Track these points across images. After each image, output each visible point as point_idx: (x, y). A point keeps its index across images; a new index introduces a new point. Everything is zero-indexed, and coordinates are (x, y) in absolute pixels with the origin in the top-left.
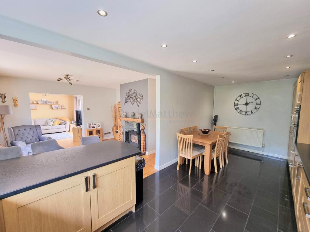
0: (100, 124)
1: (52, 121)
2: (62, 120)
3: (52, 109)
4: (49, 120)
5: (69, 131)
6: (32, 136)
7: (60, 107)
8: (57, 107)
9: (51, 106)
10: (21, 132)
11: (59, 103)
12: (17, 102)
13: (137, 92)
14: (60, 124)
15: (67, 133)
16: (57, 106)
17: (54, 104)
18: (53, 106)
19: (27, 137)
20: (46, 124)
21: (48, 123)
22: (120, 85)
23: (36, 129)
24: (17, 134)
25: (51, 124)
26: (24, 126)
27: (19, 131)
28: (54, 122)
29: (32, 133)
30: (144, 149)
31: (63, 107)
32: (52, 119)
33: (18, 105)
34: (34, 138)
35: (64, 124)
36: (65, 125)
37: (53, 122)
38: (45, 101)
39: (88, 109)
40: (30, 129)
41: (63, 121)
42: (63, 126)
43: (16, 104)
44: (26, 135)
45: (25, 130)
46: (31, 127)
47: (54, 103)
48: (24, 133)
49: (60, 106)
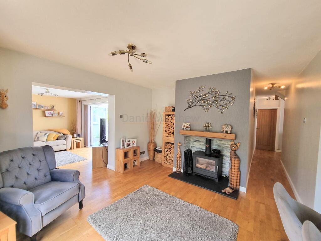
0: (135, 140)
1: (45, 134)
2: (60, 133)
3: (45, 116)
4: (40, 132)
5: (71, 149)
6: (39, 170)
7: (57, 115)
8: (52, 115)
9: (44, 112)
10: (15, 165)
11: (55, 108)
12: (7, 99)
13: (219, 90)
14: (57, 139)
15: (69, 151)
16: (52, 112)
17: (48, 110)
18: (47, 113)
19: (28, 174)
20: (35, 140)
21: (38, 138)
22: (176, 81)
23: (44, 155)
24: (7, 171)
25: (45, 138)
26: (21, 150)
27: (12, 163)
28: (48, 136)
29: (36, 164)
30: (237, 182)
31: (60, 114)
32: (46, 132)
33: (7, 106)
34: (41, 174)
35: (64, 138)
36: (65, 140)
37: (46, 136)
38: (35, 105)
39: (121, 117)
40: (34, 155)
41: (62, 135)
42: (62, 142)
43: (5, 104)
44: (26, 169)
45: (23, 158)
46: (35, 151)
47: (48, 108)
48: (20, 166)
49: (56, 112)
